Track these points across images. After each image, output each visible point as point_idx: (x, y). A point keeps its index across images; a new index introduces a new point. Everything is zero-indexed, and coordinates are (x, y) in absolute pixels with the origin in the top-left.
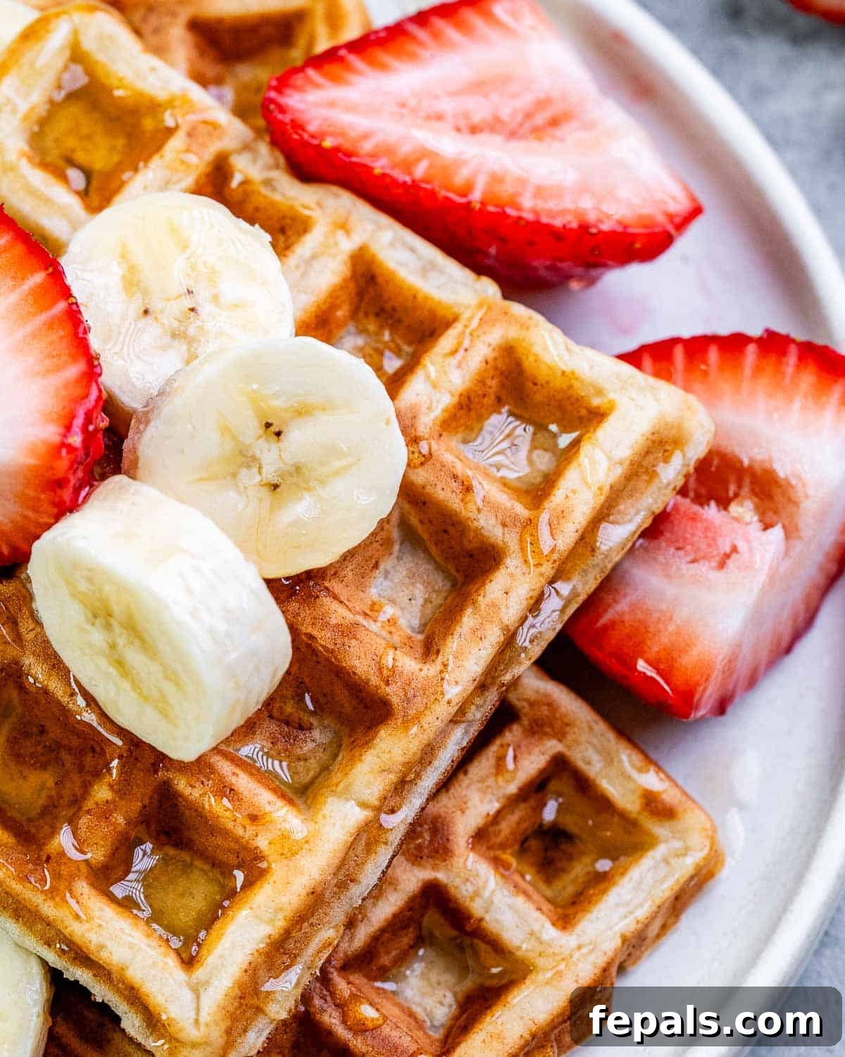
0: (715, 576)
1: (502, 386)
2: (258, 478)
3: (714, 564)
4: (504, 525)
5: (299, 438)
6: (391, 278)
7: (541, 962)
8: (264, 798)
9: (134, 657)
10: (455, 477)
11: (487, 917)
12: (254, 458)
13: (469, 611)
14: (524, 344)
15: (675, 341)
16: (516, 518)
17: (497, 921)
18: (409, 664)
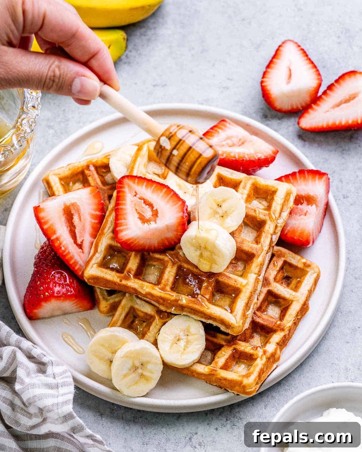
0: (305, 217)
2: (219, 216)
3: (304, 215)
4: (265, 216)
5: (224, 206)
6: (226, 177)
7: (294, 299)
8: (236, 278)
10: (252, 209)
11: (281, 294)
12: (217, 212)
13: (263, 233)
14: (256, 182)
15: (282, 177)
16: (266, 214)
17: (283, 294)
18: (255, 246)
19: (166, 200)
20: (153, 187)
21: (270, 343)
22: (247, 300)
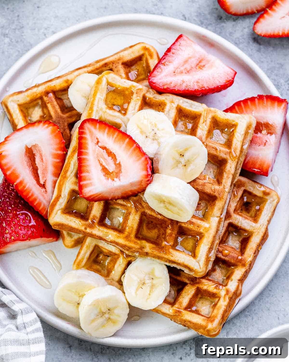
0: (264, 148)
1: (214, 124)
2: (182, 165)
3: (263, 145)
4: (226, 154)
5: (187, 155)
6: (185, 109)
7: (254, 231)
8: (199, 222)
9: (170, 207)
10: (213, 148)
11: (242, 226)
12: (180, 162)
13: (224, 173)
14: (216, 116)
15: (241, 101)
16: (227, 152)
17: (244, 226)
18: (217, 187)
19: (129, 153)
20: (115, 136)
21: (232, 280)
22: (210, 245)
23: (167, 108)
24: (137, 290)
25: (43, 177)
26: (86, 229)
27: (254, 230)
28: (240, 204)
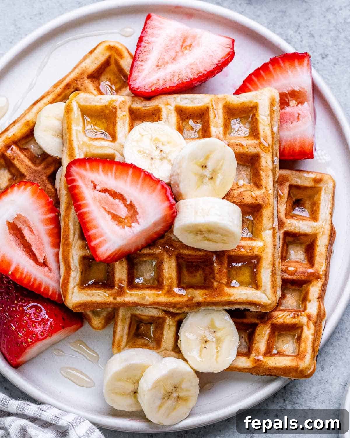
0: (298, 123)
1: (228, 115)
2: (207, 179)
3: (297, 120)
4: (255, 148)
5: (210, 165)
7: (318, 232)
8: (249, 243)
9: (211, 236)
10: (237, 145)
11: (300, 231)
12: (204, 176)
13: (261, 172)
14: (227, 103)
15: (250, 75)
16: (256, 144)
17: (303, 230)
18: (257, 193)
19: (139, 186)
20: (114, 171)
21: (310, 301)
22: (271, 267)
23: (164, 114)
24: (201, 351)
25: (41, 253)
26: (115, 299)
27: (317, 230)
28: (289, 205)
